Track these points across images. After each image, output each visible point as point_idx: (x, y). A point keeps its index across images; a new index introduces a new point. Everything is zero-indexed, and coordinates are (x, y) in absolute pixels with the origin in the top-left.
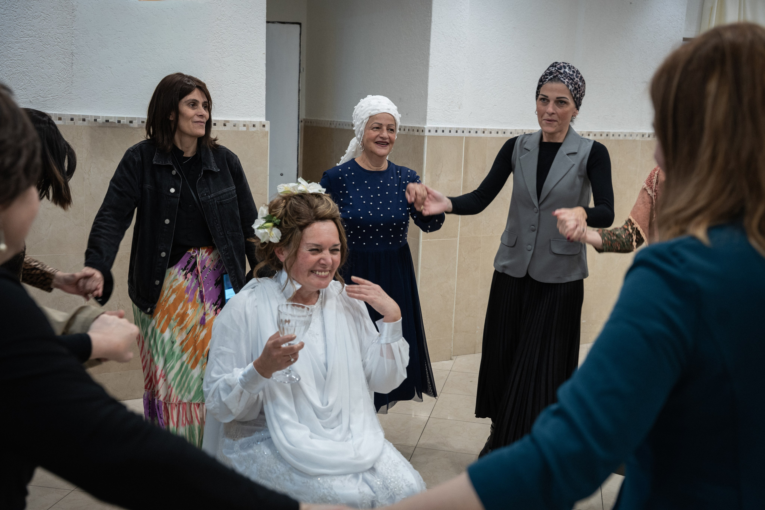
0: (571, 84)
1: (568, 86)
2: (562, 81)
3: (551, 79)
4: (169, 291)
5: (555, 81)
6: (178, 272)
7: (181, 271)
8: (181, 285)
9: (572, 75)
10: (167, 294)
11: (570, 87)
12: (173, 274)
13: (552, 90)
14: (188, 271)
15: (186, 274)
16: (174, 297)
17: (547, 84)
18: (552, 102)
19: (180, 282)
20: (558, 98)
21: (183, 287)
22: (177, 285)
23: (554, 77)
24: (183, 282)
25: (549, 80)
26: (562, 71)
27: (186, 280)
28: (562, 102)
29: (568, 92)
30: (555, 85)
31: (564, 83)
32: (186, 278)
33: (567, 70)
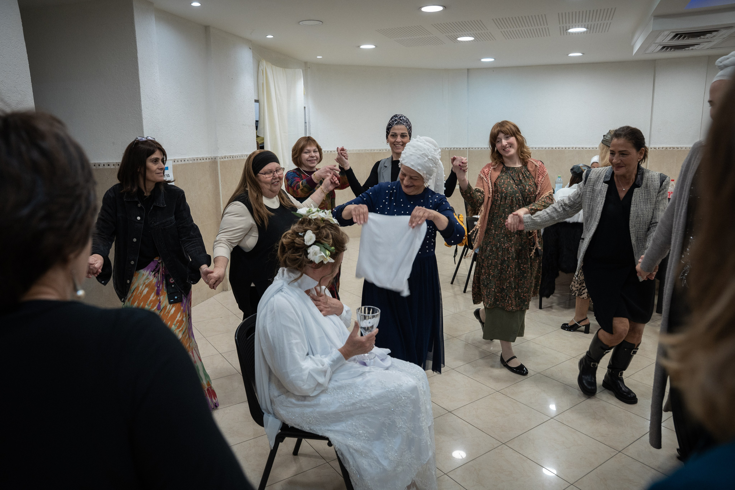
0: (407, 125)
1: (406, 126)
2: (403, 124)
3: (397, 123)
4: (143, 286)
5: (399, 124)
6: (149, 274)
7: (151, 272)
8: (151, 282)
9: (407, 121)
10: (142, 288)
11: (407, 127)
12: (145, 275)
13: (398, 129)
14: (156, 271)
15: (155, 274)
16: (147, 290)
17: (394, 126)
18: (399, 137)
19: (151, 280)
20: (402, 133)
21: (153, 283)
22: (149, 282)
23: (398, 122)
24: (153, 280)
25: (395, 124)
26: (402, 119)
27: (155, 278)
28: (404, 136)
29: (407, 130)
30: (399, 126)
31: (404, 125)
32: (155, 276)
33: (403, 118)
